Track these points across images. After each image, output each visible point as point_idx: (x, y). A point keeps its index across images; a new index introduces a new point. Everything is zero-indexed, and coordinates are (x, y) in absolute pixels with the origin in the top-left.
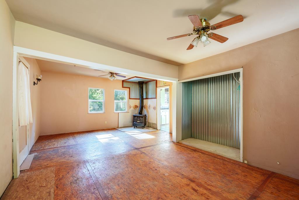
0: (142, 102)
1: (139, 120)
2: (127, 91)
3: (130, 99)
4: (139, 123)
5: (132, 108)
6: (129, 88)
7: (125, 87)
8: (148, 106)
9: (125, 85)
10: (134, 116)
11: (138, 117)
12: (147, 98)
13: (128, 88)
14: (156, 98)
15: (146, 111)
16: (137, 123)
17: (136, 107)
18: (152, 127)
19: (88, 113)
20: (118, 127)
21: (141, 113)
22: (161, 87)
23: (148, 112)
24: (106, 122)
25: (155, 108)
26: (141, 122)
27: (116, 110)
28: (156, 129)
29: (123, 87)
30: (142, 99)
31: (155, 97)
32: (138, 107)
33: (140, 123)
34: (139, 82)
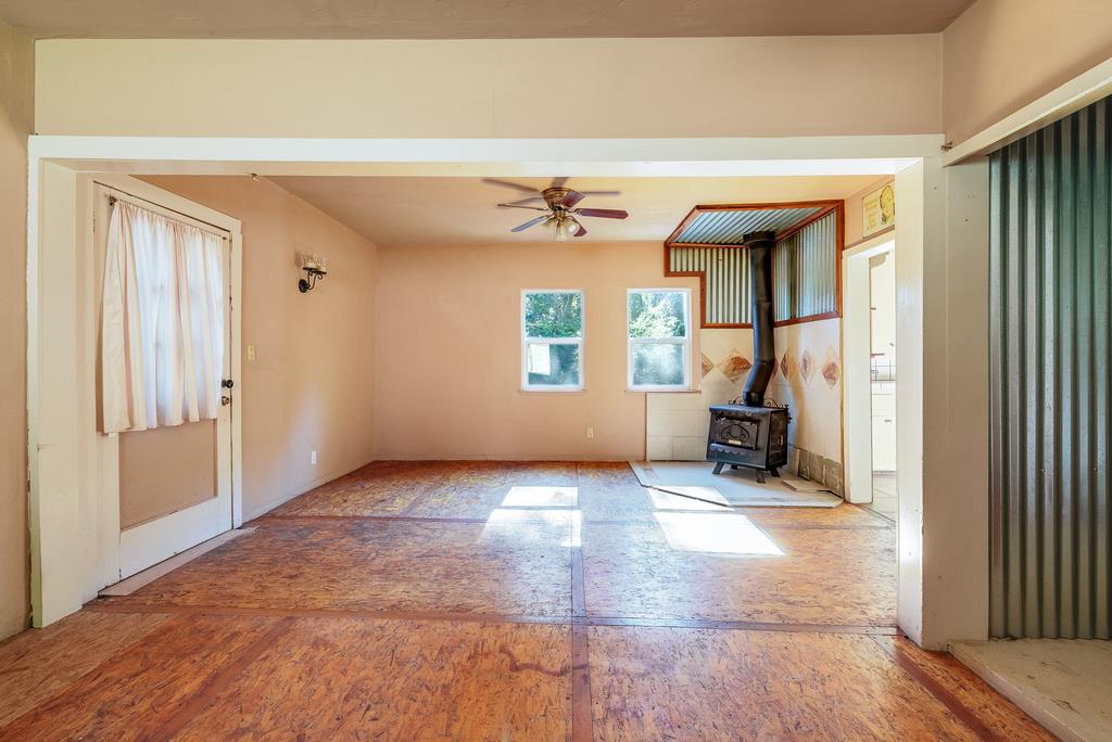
0: (766, 340)
1: (736, 431)
2: (689, 290)
3: (704, 325)
4: (735, 451)
5: (716, 374)
6: (702, 276)
7: (676, 274)
8: (800, 361)
9: (679, 261)
10: (717, 414)
11: (731, 417)
12: (794, 320)
13: (693, 274)
14: (839, 314)
15: (789, 390)
16: (728, 450)
17: (739, 364)
18: (820, 483)
19: (519, 391)
20: (645, 460)
21: (755, 397)
22: (865, 239)
23: (798, 392)
24: (591, 430)
25: (831, 373)
26: (747, 444)
27: (637, 382)
28: (841, 495)
29: (668, 273)
30: (767, 324)
31: (831, 307)
32: (747, 368)
33: (743, 452)
34: (746, 237)
